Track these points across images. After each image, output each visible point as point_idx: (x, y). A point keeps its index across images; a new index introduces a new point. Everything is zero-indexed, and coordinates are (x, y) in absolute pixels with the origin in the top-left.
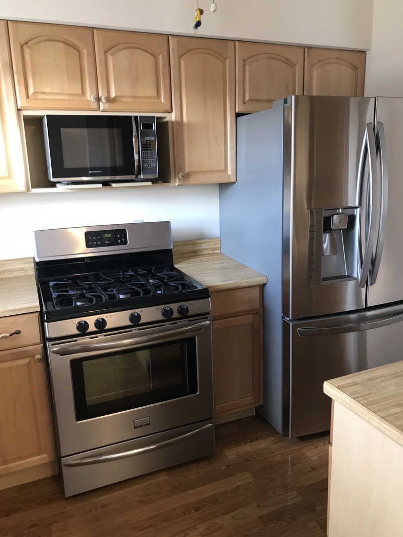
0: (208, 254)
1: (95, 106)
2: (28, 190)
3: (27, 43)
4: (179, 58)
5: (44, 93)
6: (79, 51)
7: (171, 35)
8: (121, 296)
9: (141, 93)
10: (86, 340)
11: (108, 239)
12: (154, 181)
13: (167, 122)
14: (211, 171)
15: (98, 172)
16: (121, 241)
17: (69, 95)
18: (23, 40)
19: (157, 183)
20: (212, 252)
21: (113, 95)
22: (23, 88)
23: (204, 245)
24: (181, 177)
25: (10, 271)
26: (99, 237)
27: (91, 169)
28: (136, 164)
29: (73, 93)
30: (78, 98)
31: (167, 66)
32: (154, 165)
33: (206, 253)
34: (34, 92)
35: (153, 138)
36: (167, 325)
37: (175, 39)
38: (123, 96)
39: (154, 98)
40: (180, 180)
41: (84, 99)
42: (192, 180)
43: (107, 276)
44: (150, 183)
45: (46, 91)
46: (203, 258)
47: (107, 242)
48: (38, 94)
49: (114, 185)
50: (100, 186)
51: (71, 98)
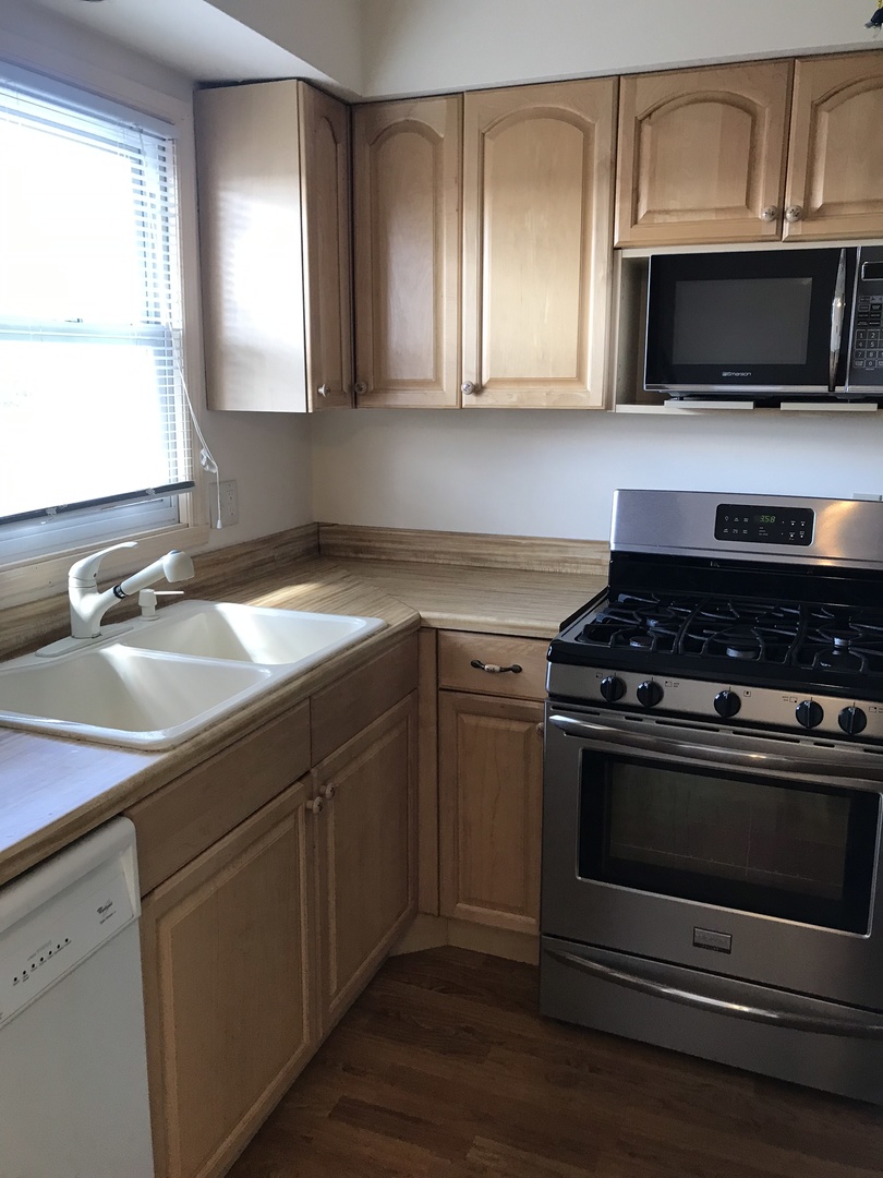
1: (771, 229)
2: (608, 406)
3: (650, 115)
5: (667, 212)
6: (753, 114)
8: (732, 653)
10: (617, 717)
11: (767, 526)
15: (743, 374)
16: (797, 536)
17: (718, 210)
18: (641, 110)
21: (818, 202)
22: (628, 205)
26: (746, 520)
27: (727, 368)
28: (834, 360)
29: (725, 206)
30: (737, 216)
34: (649, 211)
36: (807, 745)
38: (841, 204)
41: (751, 216)
43: (736, 607)
44: (872, 407)
45: (672, 207)
47: (762, 532)
48: (657, 216)
49: (784, 406)
50: (749, 405)
51: (722, 217)
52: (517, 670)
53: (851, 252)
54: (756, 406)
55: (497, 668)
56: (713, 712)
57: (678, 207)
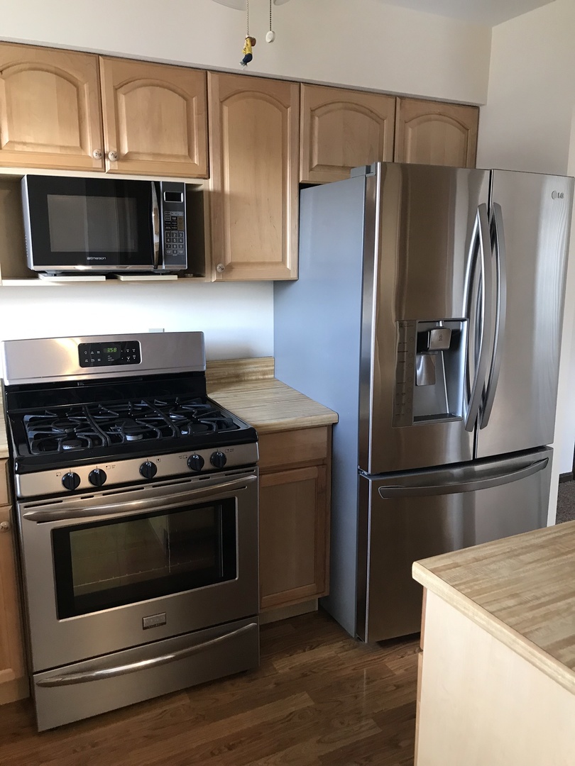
0: (256, 380)
1: (99, 164)
3: (1, 72)
4: (221, 102)
5: (24, 144)
6: (76, 85)
8: (129, 438)
10: (76, 500)
11: (112, 354)
12: (181, 274)
13: (202, 192)
15: (100, 258)
16: (131, 358)
17: (62, 147)
19: (185, 277)
20: (261, 377)
23: (251, 366)
24: (219, 270)
26: (98, 352)
27: (91, 254)
28: (156, 249)
29: (66, 144)
30: (74, 153)
31: (204, 113)
32: (181, 252)
33: (254, 378)
34: (10, 142)
35: (180, 214)
36: (195, 480)
37: (216, 76)
38: (139, 153)
40: (218, 274)
41: (83, 154)
42: (236, 275)
43: (109, 409)
44: (175, 277)
45: (27, 141)
46: (249, 386)
47: (110, 359)
48: (16, 145)
49: (123, 278)
50: (103, 278)
51: (64, 152)
53: (157, 183)
54: (106, 279)
56: (140, 477)
57: (32, 141)
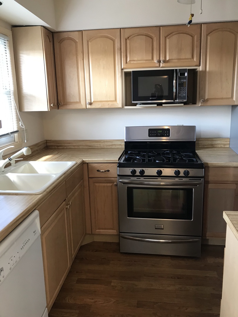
0: (221, 147)
1: (158, 65)
2: (123, 107)
3: (128, 38)
4: (207, 35)
5: (134, 61)
6: (152, 39)
7: (203, 23)
8: (157, 161)
9: (183, 56)
10: (135, 178)
11: (160, 133)
14: (222, 98)
15: (154, 98)
16: (167, 135)
17: (146, 60)
18: (126, 37)
19: (189, 104)
21: (168, 59)
22: (125, 59)
24: (202, 101)
25: (115, 145)
28: (174, 94)
29: (147, 59)
30: (150, 62)
31: (199, 41)
32: (185, 95)
34: (130, 60)
35: (185, 81)
36: (177, 179)
37: (205, 25)
38: (172, 59)
39: (190, 59)
40: (202, 103)
41: (153, 62)
42: (209, 103)
43: (155, 152)
44: (183, 104)
45: (135, 59)
47: (159, 135)
48: (132, 61)
49: (163, 105)
50: (156, 105)
51: (147, 62)
52: (108, 171)
53: (176, 70)
54: (157, 105)
55: (104, 171)
56: (156, 175)
57: (136, 59)
